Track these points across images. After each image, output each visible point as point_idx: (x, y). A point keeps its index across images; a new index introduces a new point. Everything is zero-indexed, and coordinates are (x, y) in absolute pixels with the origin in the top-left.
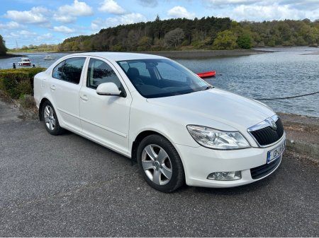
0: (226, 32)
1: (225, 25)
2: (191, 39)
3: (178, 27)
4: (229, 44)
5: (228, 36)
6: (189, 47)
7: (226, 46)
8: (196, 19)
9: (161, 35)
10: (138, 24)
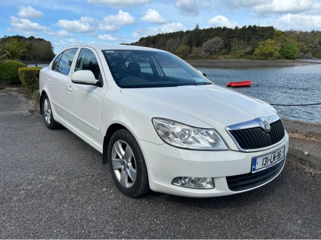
0: (269, 41)
1: (267, 34)
2: (230, 48)
3: (217, 36)
4: (271, 54)
5: (270, 46)
6: (228, 56)
7: (268, 56)
8: (237, 28)
9: (199, 44)
10: (177, 32)
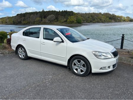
1: (71, 14)
2: (58, 19)
3: (52, 14)
5: (73, 18)
6: (57, 22)
7: (72, 22)
8: (59, 11)
9: (45, 17)
10: (35, 12)
